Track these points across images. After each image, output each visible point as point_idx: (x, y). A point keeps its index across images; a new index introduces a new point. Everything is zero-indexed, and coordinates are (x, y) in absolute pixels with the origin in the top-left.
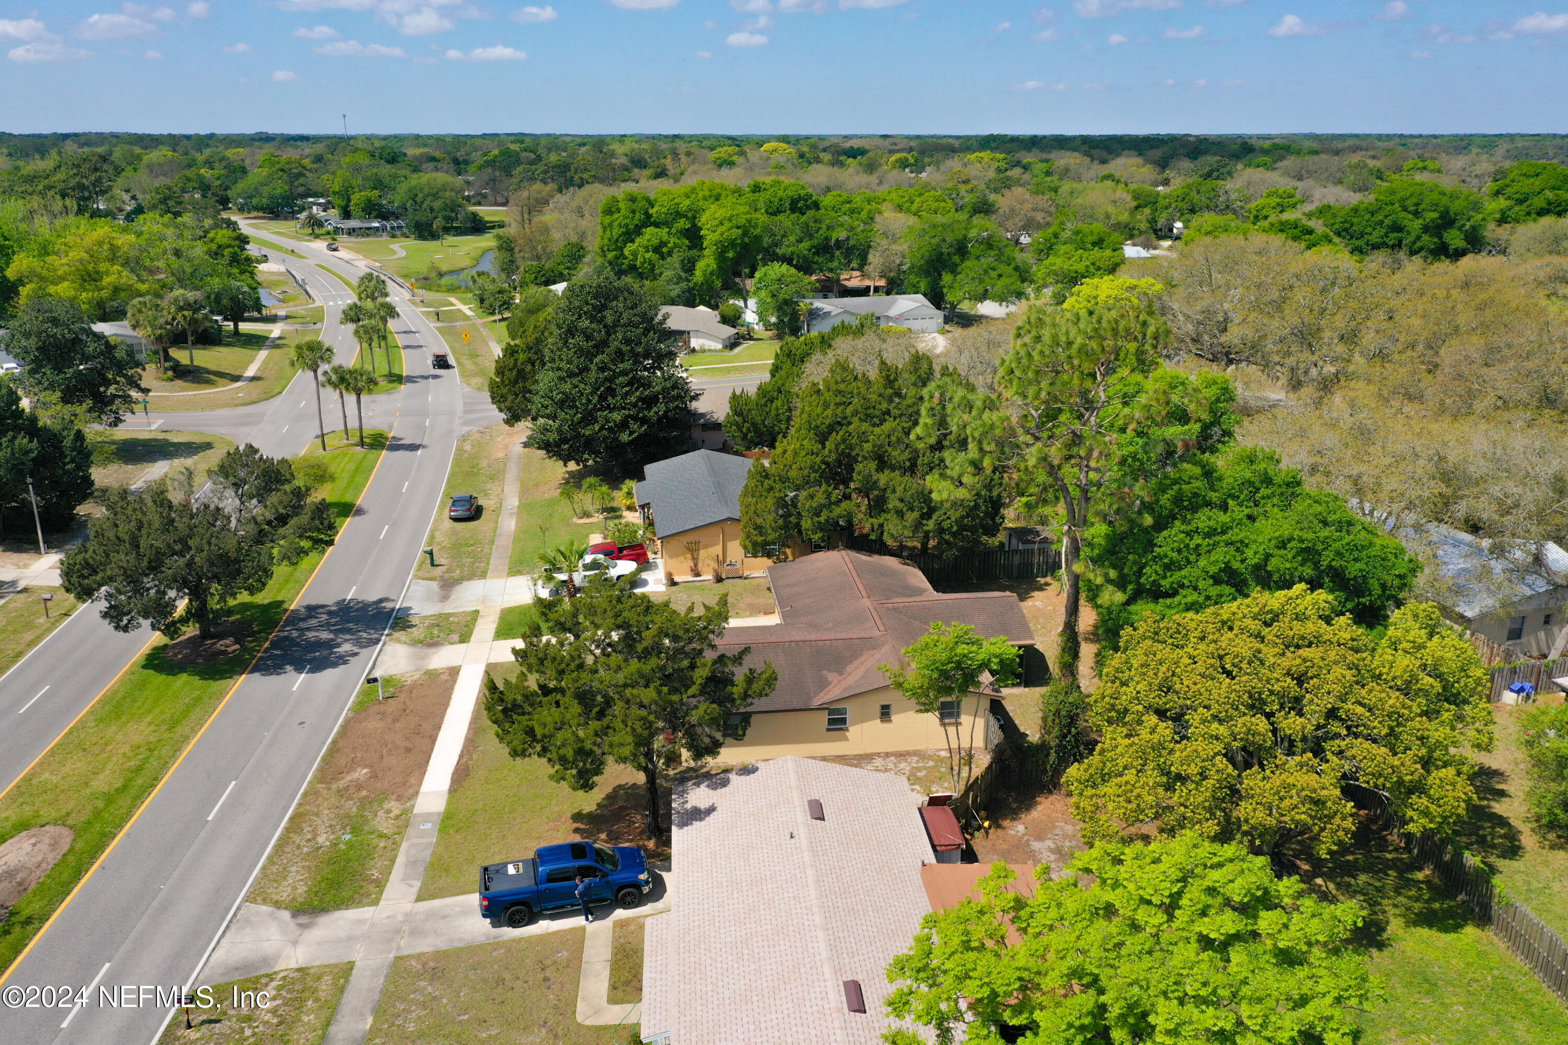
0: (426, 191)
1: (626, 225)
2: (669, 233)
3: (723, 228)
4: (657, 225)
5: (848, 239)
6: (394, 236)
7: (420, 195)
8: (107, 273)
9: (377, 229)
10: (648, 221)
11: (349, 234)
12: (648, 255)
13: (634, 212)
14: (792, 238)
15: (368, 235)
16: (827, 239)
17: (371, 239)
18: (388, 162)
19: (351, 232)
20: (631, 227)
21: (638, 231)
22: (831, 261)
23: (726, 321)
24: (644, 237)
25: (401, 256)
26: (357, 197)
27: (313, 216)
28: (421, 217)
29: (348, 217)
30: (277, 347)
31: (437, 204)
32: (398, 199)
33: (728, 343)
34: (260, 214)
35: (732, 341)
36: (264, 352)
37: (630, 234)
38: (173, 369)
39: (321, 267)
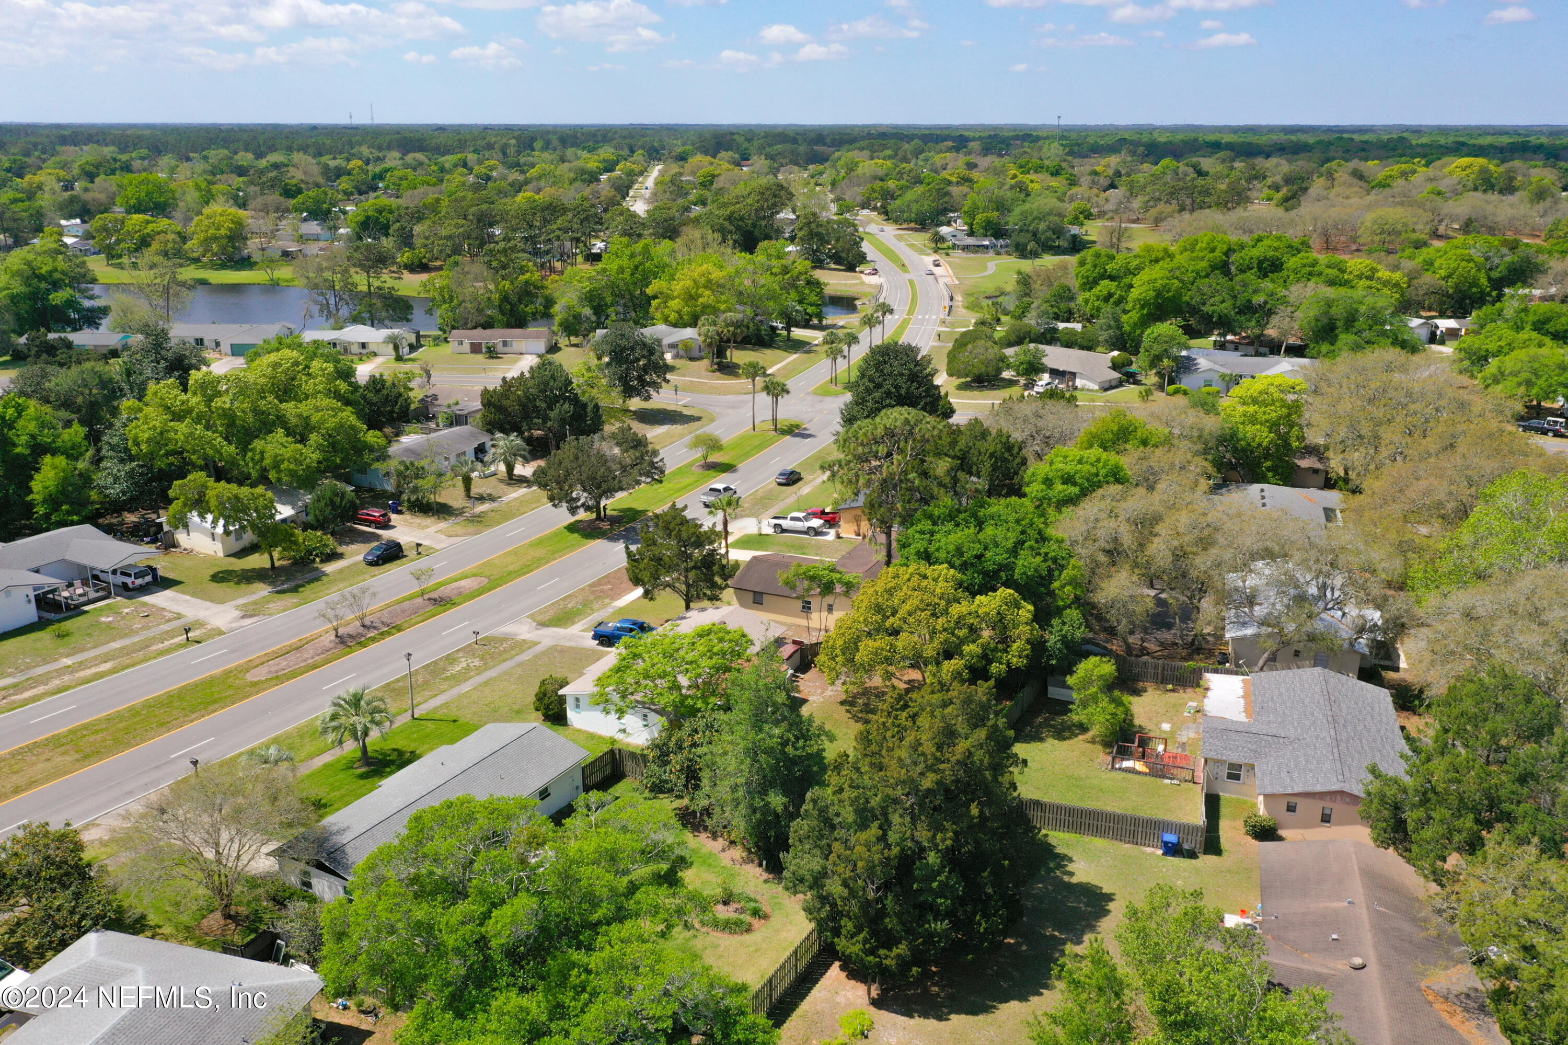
0: (1035, 214)
1: (1087, 277)
2: (1117, 286)
3: (1143, 289)
4: (1112, 278)
5: (1266, 303)
6: (998, 254)
7: (1030, 218)
8: (701, 296)
9: (986, 247)
10: (1104, 276)
11: (963, 249)
12: (1096, 304)
13: (1095, 266)
14: (1218, 298)
15: (977, 252)
16: (1249, 301)
17: (979, 255)
18: (1052, 174)
19: (966, 248)
20: (1091, 279)
21: (1095, 282)
22: (1249, 321)
23: (1115, 366)
24: (1099, 288)
25: (987, 273)
26: (979, 217)
27: (937, 233)
28: (1022, 239)
29: (971, 233)
30: (809, 352)
31: (1042, 226)
32: (1012, 221)
33: (1107, 385)
34: (913, 225)
35: (1114, 383)
36: (795, 356)
37: (1090, 284)
38: (718, 364)
39: (911, 282)
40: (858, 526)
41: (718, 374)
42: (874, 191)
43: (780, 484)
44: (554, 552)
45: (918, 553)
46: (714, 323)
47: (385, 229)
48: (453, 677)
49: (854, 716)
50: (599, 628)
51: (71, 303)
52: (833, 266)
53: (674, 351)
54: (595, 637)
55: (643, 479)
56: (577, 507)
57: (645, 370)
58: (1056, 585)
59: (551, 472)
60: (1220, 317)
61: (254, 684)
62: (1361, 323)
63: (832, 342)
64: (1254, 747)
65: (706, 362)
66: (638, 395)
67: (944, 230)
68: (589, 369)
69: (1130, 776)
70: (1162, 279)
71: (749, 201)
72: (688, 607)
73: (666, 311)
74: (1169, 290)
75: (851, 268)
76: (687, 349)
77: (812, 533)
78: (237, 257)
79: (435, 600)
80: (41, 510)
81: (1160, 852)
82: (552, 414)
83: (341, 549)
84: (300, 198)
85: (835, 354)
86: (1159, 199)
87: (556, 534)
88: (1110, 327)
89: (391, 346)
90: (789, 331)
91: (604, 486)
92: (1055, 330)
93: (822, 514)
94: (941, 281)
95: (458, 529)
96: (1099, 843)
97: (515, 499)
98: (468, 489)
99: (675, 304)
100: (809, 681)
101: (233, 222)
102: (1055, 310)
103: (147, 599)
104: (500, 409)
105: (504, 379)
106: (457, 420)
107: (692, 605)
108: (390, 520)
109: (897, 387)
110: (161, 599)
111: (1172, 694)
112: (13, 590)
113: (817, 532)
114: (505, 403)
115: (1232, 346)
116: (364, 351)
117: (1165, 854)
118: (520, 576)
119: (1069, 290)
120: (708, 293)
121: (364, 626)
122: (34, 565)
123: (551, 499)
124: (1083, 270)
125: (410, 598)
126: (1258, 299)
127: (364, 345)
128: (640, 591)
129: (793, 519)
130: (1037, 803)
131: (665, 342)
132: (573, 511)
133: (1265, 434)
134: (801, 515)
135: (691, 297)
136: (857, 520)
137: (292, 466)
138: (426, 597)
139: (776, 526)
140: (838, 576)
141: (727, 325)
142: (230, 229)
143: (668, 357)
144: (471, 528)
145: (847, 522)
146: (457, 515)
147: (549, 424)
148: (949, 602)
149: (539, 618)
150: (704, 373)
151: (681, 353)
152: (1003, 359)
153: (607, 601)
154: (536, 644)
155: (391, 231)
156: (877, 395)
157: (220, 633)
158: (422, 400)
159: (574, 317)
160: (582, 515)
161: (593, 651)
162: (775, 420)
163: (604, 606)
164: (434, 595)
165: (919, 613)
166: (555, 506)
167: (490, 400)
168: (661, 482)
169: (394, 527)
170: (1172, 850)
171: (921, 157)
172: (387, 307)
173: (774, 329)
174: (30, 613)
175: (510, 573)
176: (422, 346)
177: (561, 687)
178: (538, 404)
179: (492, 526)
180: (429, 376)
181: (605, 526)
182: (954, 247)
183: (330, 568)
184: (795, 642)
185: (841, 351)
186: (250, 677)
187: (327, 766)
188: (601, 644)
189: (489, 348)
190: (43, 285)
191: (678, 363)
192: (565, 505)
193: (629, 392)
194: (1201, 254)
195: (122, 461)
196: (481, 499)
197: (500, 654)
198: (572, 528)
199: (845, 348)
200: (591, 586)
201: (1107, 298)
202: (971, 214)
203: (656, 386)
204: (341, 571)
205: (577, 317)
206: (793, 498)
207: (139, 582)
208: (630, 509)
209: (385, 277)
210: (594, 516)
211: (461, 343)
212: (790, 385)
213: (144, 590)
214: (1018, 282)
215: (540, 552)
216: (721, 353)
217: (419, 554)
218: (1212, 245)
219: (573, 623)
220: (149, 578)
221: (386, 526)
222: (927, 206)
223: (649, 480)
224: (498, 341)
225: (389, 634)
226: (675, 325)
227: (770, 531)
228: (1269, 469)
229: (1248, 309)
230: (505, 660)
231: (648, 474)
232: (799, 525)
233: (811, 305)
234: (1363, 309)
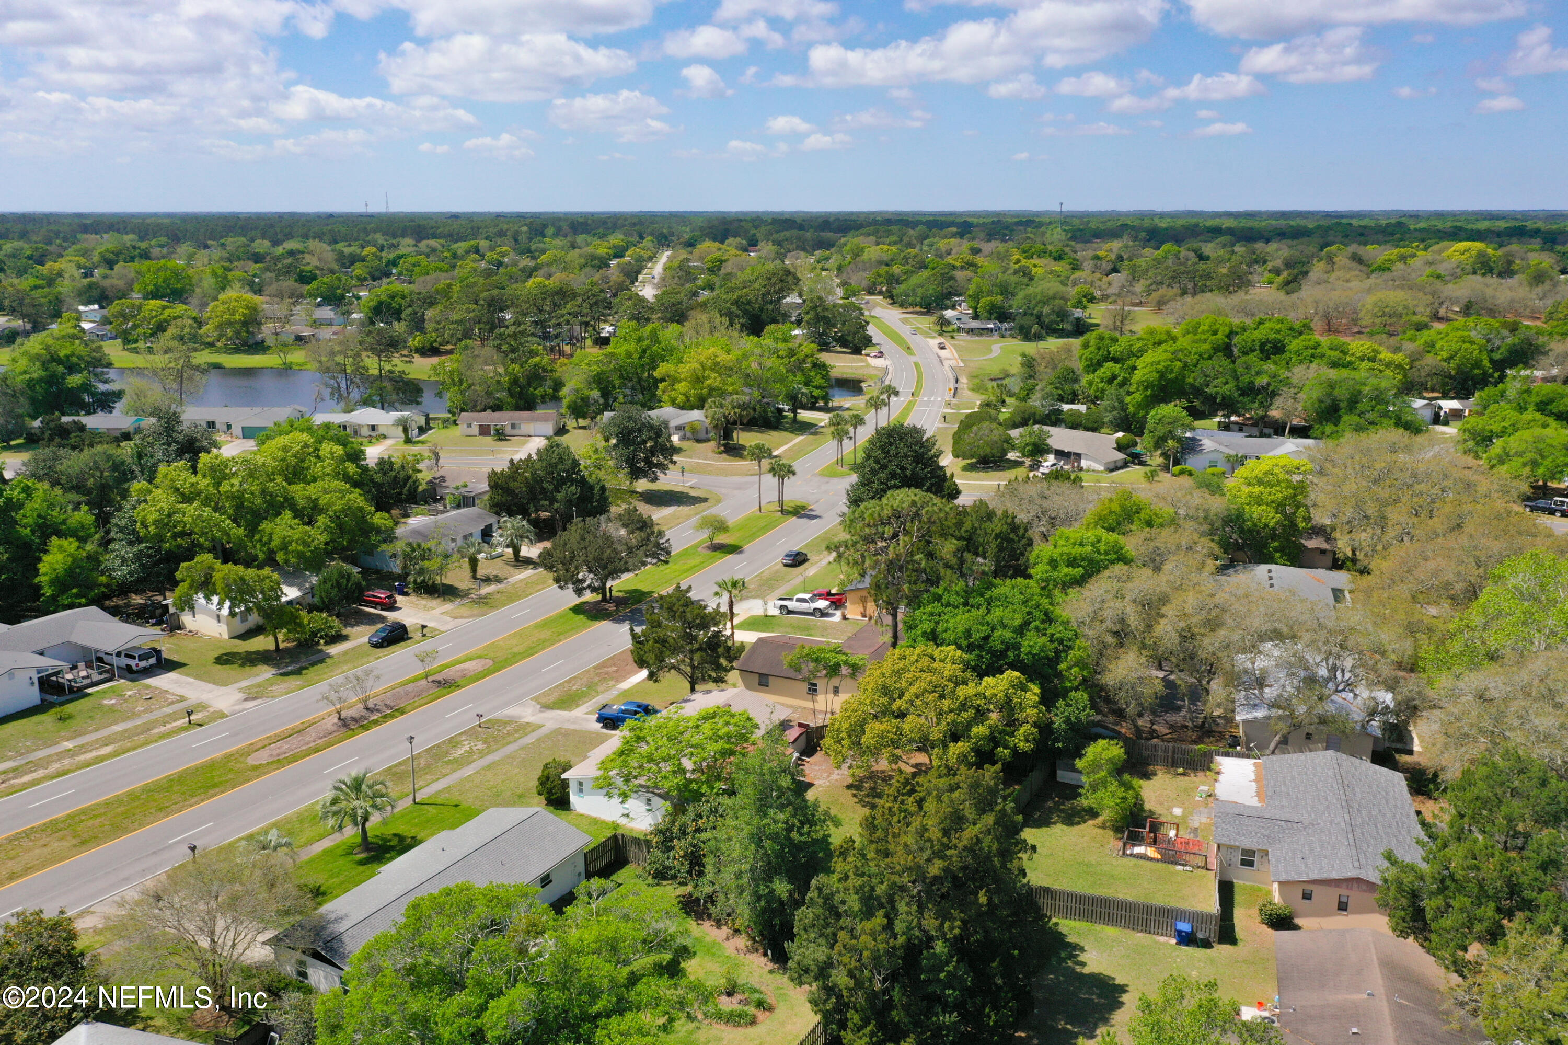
0: (1039, 298)
1: (1091, 359)
2: (1121, 368)
3: (1146, 371)
4: (1116, 360)
5: (1269, 384)
6: (1003, 336)
7: (1034, 302)
8: (709, 377)
9: (991, 330)
10: (1108, 358)
11: (968, 333)
12: (1101, 385)
13: (1099, 349)
14: (1221, 380)
15: (982, 335)
16: (1253, 383)
17: (984, 338)
18: (1055, 259)
19: (971, 331)
20: (1095, 361)
21: (1099, 364)
22: (1253, 402)
23: (1120, 447)
24: (1103, 370)
25: (992, 356)
26: (983, 301)
27: (942, 317)
28: (1027, 321)
29: (976, 317)
30: (815, 434)
31: (1046, 310)
32: (1016, 304)
33: (1112, 466)
34: (918, 309)
35: (1119, 464)
36: (801, 438)
37: (1093, 366)
38: (725, 445)
39: (916, 364)
40: (865, 607)
41: (724, 456)
42: (880, 276)
43: (786, 565)
44: (560, 634)
45: (924, 634)
46: (722, 406)
47: (397, 314)
48: (456, 760)
49: (861, 801)
50: (603, 711)
51: (86, 387)
52: (839, 349)
53: (681, 433)
54: (600, 720)
55: (649, 560)
56: (584, 589)
57: (652, 451)
58: (1063, 666)
59: (558, 554)
60: (1224, 398)
61: (256, 768)
62: (1365, 404)
63: (839, 424)
64: (1267, 833)
65: (712, 444)
66: (645, 476)
67: (949, 313)
68: (596, 451)
69: (1142, 862)
70: (1165, 360)
71: (757, 285)
72: (693, 690)
73: (673, 394)
74: (1172, 371)
75: (857, 351)
76: (694, 431)
77: (818, 614)
78: (251, 342)
79: (439, 682)
80: (48, 591)
81: (1174, 941)
82: (559, 496)
83: (346, 631)
84: (314, 284)
85: (840, 435)
86: (1161, 283)
87: (561, 616)
88: (1114, 408)
89: (401, 428)
90: (795, 413)
91: (610, 567)
92: (1060, 411)
93: (828, 595)
94: (946, 363)
95: (464, 611)
96: (1111, 931)
97: (521, 581)
98: (474, 570)
99: (682, 387)
100: (816, 764)
101: (247, 307)
102: (1060, 392)
103: (150, 681)
104: (507, 491)
105: (512, 461)
106: (465, 501)
107: (697, 687)
108: (395, 602)
109: (903, 469)
110: (164, 681)
111: (1182, 778)
112: (17, 673)
113: (823, 613)
114: (513, 485)
115: (1237, 427)
116: (374, 434)
117: (1179, 943)
118: (524, 658)
119: (1073, 372)
120: (714, 375)
121: (367, 709)
122: (39, 647)
123: (557, 580)
124: (1087, 353)
125: (415, 680)
126: (1262, 381)
127: (373, 428)
128: (644, 673)
129: (799, 600)
130: (1047, 890)
131: (673, 424)
132: (579, 592)
133: (1271, 515)
134: (807, 596)
135: (698, 380)
136: (863, 601)
137: (300, 548)
138: (430, 679)
139: (782, 607)
140: (844, 658)
141: (733, 408)
142: (244, 315)
143: (675, 439)
144: (476, 609)
145: (853, 603)
146: (462, 597)
147: (556, 505)
148: (957, 684)
149: (544, 700)
150: (711, 454)
151: (688, 435)
152: (1008, 440)
153: (611, 683)
154: (540, 726)
155: (403, 316)
156: (883, 475)
157: (222, 715)
158: (430, 482)
159: (582, 399)
160: (589, 596)
161: (597, 734)
162: (781, 502)
163: (608, 689)
164: (438, 677)
165: (927, 695)
166: (561, 588)
167: (498, 483)
168: (667, 562)
169: (400, 609)
170: (1187, 939)
171: (925, 242)
172: (397, 390)
173: (780, 411)
174: (33, 695)
175: (514, 655)
176: (431, 428)
177: (564, 771)
178: (545, 485)
179: (495, 607)
180: (438, 459)
181: (611, 607)
182: (959, 330)
183: (334, 650)
184: (800, 725)
185: (847, 433)
186: (251, 761)
187: (326, 852)
188: (606, 726)
189: (497, 430)
190: (61, 369)
191: (685, 445)
192: (571, 586)
193: (636, 473)
194: (1203, 337)
195: (130, 543)
196: (487, 580)
197: (503, 738)
198: (577, 610)
199: (851, 429)
200: (595, 668)
201: (1111, 380)
202: (976, 298)
203: (663, 468)
204: (345, 653)
205: (585, 400)
206: (798, 581)
207: (143, 664)
208: (636, 591)
209: (396, 361)
210: (600, 597)
211: (470, 425)
212: (796, 466)
213: (148, 672)
214: (1023, 365)
215: (546, 634)
216: (727, 435)
217: (424, 635)
218: (1214, 327)
219: (578, 706)
220: (153, 661)
221: (392, 607)
222: (932, 290)
223: (655, 561)
224: (507, 424)
225: (392, 716)
226: (682, 408)
227: (776, 612)
228: (1276, 550)
229: (1250, 391)
230: (510, 743)
231: (654, 555)
232: (805, 606)
233: (817, 387)
234: (1366, 390)
